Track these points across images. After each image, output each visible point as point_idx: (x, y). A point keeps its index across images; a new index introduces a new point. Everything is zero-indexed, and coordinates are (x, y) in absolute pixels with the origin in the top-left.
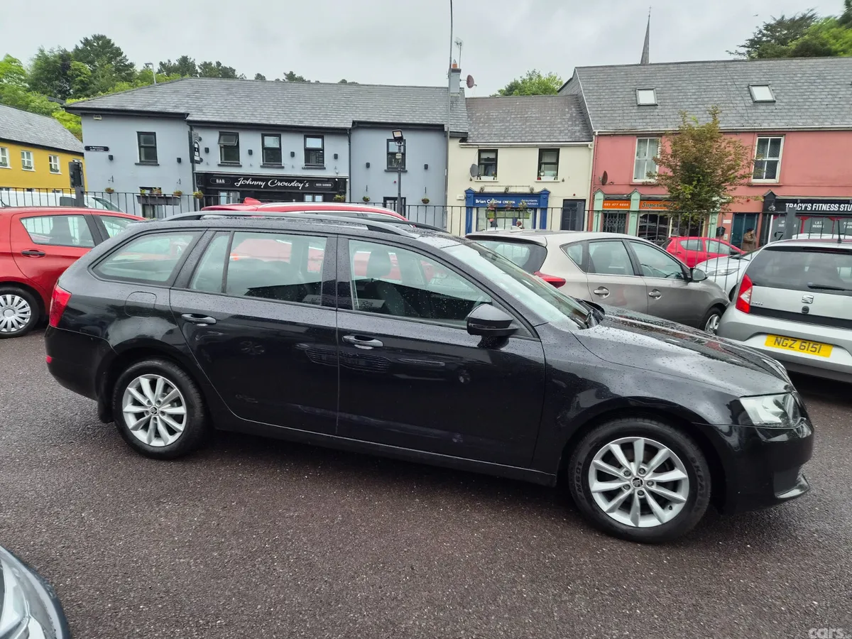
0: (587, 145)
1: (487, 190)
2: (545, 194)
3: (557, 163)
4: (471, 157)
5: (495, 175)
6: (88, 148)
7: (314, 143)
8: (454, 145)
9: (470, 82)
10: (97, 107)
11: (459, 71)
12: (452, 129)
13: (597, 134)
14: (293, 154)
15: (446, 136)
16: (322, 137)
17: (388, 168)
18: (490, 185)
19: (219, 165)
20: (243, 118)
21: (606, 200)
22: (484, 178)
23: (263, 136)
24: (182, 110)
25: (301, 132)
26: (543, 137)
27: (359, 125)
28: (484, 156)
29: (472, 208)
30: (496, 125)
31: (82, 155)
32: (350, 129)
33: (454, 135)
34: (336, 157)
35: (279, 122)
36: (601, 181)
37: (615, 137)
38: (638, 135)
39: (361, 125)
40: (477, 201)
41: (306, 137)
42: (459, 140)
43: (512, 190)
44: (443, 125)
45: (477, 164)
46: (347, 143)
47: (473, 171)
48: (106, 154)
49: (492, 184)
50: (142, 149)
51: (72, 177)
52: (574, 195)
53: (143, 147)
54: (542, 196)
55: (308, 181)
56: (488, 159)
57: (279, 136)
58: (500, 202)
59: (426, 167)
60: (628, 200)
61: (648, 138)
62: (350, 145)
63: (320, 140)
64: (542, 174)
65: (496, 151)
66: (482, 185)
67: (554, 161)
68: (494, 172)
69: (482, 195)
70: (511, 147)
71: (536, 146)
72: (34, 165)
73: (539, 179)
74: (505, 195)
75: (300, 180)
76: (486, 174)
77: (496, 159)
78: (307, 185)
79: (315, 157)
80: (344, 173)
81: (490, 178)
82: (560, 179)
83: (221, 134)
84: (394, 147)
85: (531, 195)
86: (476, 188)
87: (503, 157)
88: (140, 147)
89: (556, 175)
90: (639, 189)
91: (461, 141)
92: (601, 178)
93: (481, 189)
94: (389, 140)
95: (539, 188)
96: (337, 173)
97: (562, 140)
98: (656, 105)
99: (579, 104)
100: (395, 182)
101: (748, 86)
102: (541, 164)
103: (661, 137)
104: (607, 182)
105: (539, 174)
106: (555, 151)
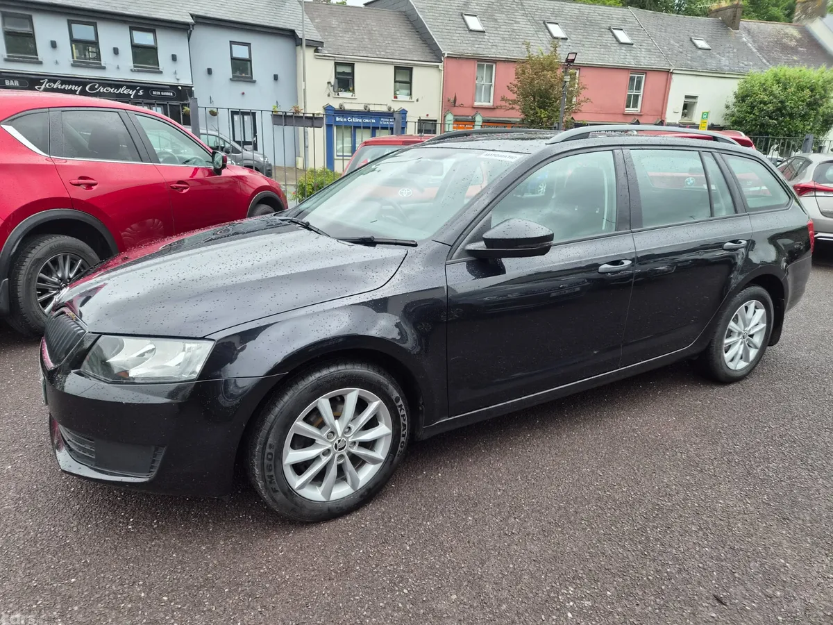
0: (438, 67)
1: (348, 107)
2: (404, 113)
3: (410, 83)
4: (328, 70)
5: (353, 91)
7: (144, 38)
8: (309, 53)
12: (306, 36)
13: (446, 55)
14: (116, 51)
15: (301, 44)
16: (154, 32)
17: (233, 76)
18: (348, 101)
19: (6, 60)
21: (456, 121)
22: (343, 94)
23: (70, 23)
25: (125, 22)
26: (396, 55)
28: (340, 69)
29: (331, 125)
30: (343, 35)
32: (191, 25)
33: (309, 44)
34: (174, 58)
35: (93, 6)
36: (450, 104)
37: (461, 61)
38: (479, 60)
40: (338, 119)
41: (132, 29)
42: (312, 50)
43: (372, 108)
44: (295, 30)
46: (187, 42)
47: (331, 86)
49: (350, 101)
52: (427, 115)
55: (142, 88)
56: (345, 73)
57: (95, 25)
58: (360, 121)
59: (276, 77)
60: (473, 121)
61: (485, 64)
62: (189, 44)
63: (151, 35)
64: (398, 93)
65: (352, 66)
66: (341, 101)
67: (408, 80)
68: (351, 88)
69: (342, 112)
70: (368, 62)
71: (392, 63)
73: (396, 97)
74: (367, 113)
75: (132, 85)
76: (344, 90)
77: (352, 74)
78: (141, 93)
79: (145, 56)
80: (185, 81)
81: (348, 95)
82: (414, 99)
84: (241, 52)
85: (389, 114)
86: (335, 104)
87: (362, 73)
89: (411, 94)
90: (480, 111)
91: (317, 51)
92: (452, 100)
93: (341, 106)
94: (232, 43)
95: (396, 107)
96: (178, 79)
97: (415, 59)
98: (484, 32)
99: (411, 22)
100: (243, 94)
101: (544, 23)
102: (395, 82)
103: (496, 63)
104: (457, 104)
105: (395, 94)
106: (409, 70)
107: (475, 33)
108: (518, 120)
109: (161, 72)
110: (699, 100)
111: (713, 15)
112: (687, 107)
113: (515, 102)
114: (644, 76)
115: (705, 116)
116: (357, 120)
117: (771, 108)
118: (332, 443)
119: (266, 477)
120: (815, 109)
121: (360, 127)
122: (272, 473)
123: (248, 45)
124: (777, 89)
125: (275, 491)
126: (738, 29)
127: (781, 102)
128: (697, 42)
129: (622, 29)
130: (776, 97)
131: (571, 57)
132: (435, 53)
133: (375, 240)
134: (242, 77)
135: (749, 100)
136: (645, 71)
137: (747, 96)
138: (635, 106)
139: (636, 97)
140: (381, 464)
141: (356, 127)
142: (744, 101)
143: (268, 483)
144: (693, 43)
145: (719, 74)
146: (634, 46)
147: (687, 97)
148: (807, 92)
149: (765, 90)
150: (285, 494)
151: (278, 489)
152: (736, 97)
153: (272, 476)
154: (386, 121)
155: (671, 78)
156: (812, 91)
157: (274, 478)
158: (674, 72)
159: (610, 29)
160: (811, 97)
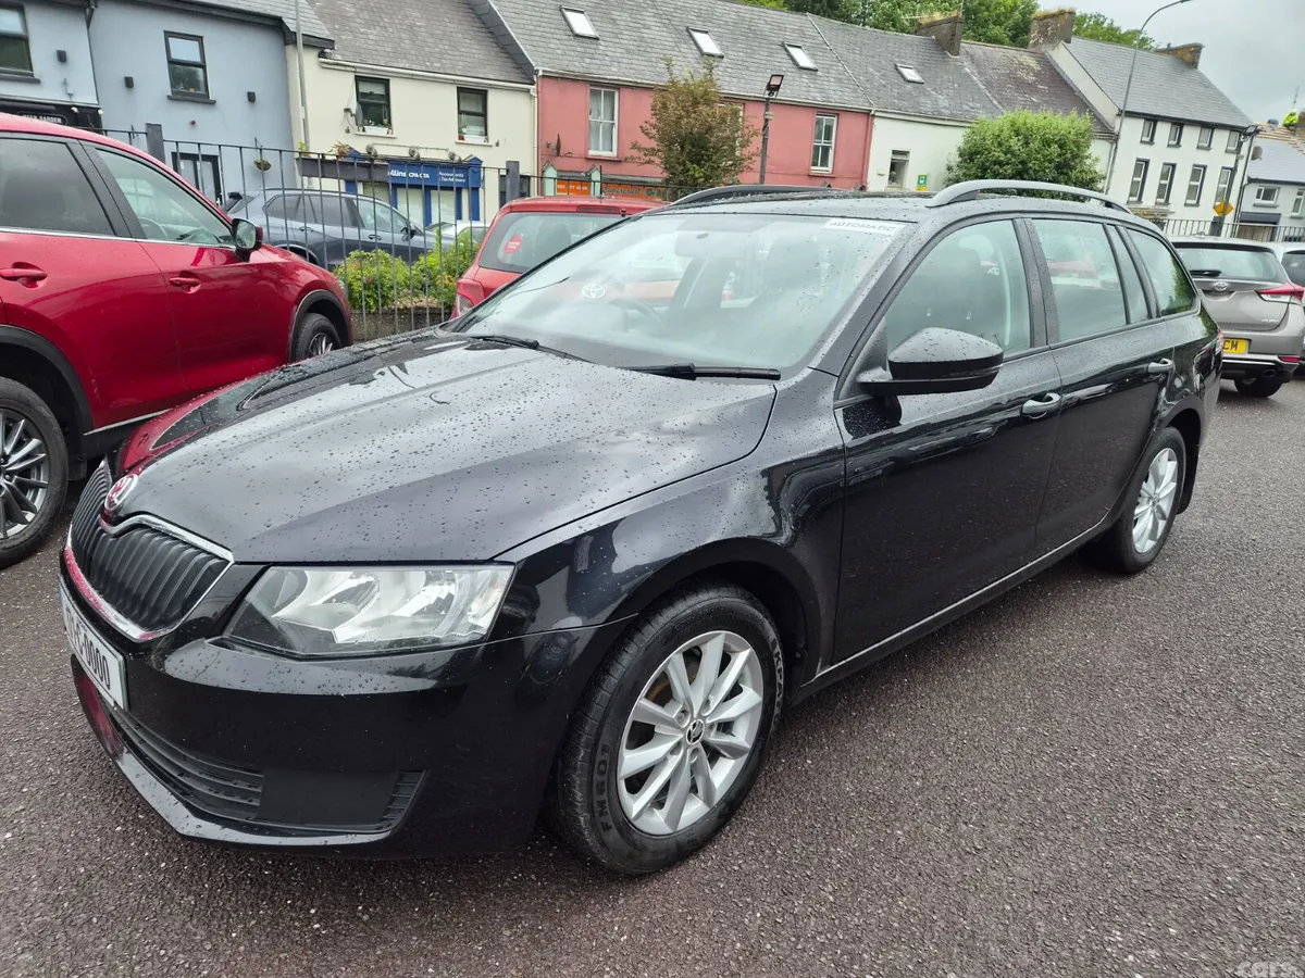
0: (528, 91)
1: (381, 151)
2: (476, 164)
3: (484, 115)
4: (344, 88)
5: (389, 125)
8: (310, 59)
12: (300, 28)
13: (541, 73)
15: (292, 42)
16: (20, 9)
17: (173, 92)
18: (382, 142)
21: (561, 180)
22: (372, 130)
26: (459, 68)
28: (366, 88)
29: (355, 182)
33: (308, 43)
34: (62, 57)
36: (551, 151)
37: (564, 83)
38: (593, 84)
42: (315, 53)
43: (424, 155)
44: (282, 18)
46: (85, 31)
47: (350, 116)
49: (386, 141)
54: (469, 168)
56: (373, 95)
58: (404, 174)
59: (251, 97)
60: (586, 181)
61: (603, 90)
62: (89, 35)
64: (464, 130)
65: (386, 83)
66: (369, 142)
67: (480, 110)
68: (387, 121)
69: (373, 160)
70: (412, 78)
71: (453, 82)
73: (461, 138)
74: (415, 163)
76: (373, 123)
77: (387, 96)
79: (5, 52)
80: (85, 98)
81: (382, 131)
82: (492, 142)
84: (185, 51)
85: (453, 165)
86: (359, 146)
87: (400, 93)
89: (486, 134)
90: (598, 165)
91: (322, 54)
92: (554, 145)
93: (369, 149)
94: (168, 34)
95: (463, 154)
96: (70, 95)
97: (491, 76)
98: (597, 39)
99: (479, 17)
100: (193, 123)
101: (688, 30)
102: (460, 112)
103: (619, 89)
104: (562, 152)
105: (460, 132)
106: (481, 95)
107: (584, 40)
108: (660, 180)
109: (37, 82)
110: (911, 157)
111: (923, 31)
112: (897, 167)
113: (653, 152)
114: (835, 119)
115: (922, 182)
116: (399, 174)
117: (1010, 171)
118: (683, 730)
119: (595, 805)
120: (1066, 174)
121: (403, 186)
122: (604, 797)
123: (199, 39)
124: (1015, 144)
125: (607, 828)
126: (958, 54)
127: (1023, 163)
128: (904, 71)
129: (800, 47)
130: (1014, 155)
131: (775, 82)
132: (523, 70)
133: (696, 371)
134: (189, 94)
135: (979, 159)
136: (836, 112)
137: (977, 153)
138: (824, 163)
139: (826, 150)
140: (746, 756)
141: (398, 185)
142: (972, 160)
143: (597, 814)
144: (900, 72)
145: (934, 119)
146: (819, 73)
147: (895, 152)
148: (1055, 148)
149: (1000, 145)
150: (620, 831)
151: (612, 824)
152: (960, 155)
153: (604, 802)
154: (448, 177)
155: (872, 124)
156: (1061, 147)
157: (607, 805)
158: (877, 114)
159: (783, 45)
160: (1060, 155)
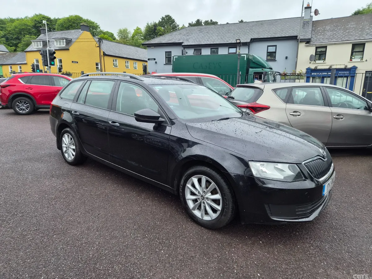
1: (319, 68)
2: (355, 68)
3: (363, 51)
4: (311, 51)
5: (325, 59)
6: (149, 59)
7: (232, 50)
8: (302, 46)
9: (316, 12)
10: (152, 43)
11: (310, 8)
12: (302, 37)
15: (298, 42)
16: (236, 47)
17: (267, 60)
18: (321, 65)
20: (204, 42)
22: (317, 62)
24: (181, 41)
25: (227, 46)
26: (356, 38)
27: (253, 40)
28: (319, 50)
29: (309, 77)
30: (328, 33)
31: (146, 61)
32: (249, 43)
33: (302, 41)
35: (218, 43)
39: (255, 40)
40: (312, 74)
41: (229, 48)
42: (305, 43)
44: (297, 36)
45: (314, 55)
46: (248, 49)
47: (312, 58)
48: (155, 61)
49: (323, 64)
50: (167, 58)
51: (144, 71)
53: (167, 57)
54: (352, 70)
56: (321, 51)
57: (218, 48)
58: (326, 74)
59: (286, 58)
62: (249, 50)
63: (235, 49)
64: (353, 58)
65: (326, 47)
66: (316, 65)
67: (362, 50)
68: (324, 58)
69: (316, 70)
70: (335, 44)
72: (130, 66)
73: (351, 60)
74: (329, 70)
76: (319, 59)
77: (326, 51)
81: (321, 61)
82: (364, 59)
83: (195, 50)
84: (272, 49)
85: (345, 69)
86: (313, 67)
87: (330, 50)
88: (166, 58)
89: (362, 58)
91: (307, 43)
93: (316, 67)
94: (268, 46)
95: (350, 66)
97: (367, 38)
102: (352, 52)
105: (351, 58)
106: (363, 45)
121: (326, 77)
123: (276, 46)
134: (272, 59)
141: (324, 77)
154: (343, 73)
